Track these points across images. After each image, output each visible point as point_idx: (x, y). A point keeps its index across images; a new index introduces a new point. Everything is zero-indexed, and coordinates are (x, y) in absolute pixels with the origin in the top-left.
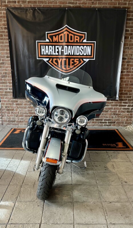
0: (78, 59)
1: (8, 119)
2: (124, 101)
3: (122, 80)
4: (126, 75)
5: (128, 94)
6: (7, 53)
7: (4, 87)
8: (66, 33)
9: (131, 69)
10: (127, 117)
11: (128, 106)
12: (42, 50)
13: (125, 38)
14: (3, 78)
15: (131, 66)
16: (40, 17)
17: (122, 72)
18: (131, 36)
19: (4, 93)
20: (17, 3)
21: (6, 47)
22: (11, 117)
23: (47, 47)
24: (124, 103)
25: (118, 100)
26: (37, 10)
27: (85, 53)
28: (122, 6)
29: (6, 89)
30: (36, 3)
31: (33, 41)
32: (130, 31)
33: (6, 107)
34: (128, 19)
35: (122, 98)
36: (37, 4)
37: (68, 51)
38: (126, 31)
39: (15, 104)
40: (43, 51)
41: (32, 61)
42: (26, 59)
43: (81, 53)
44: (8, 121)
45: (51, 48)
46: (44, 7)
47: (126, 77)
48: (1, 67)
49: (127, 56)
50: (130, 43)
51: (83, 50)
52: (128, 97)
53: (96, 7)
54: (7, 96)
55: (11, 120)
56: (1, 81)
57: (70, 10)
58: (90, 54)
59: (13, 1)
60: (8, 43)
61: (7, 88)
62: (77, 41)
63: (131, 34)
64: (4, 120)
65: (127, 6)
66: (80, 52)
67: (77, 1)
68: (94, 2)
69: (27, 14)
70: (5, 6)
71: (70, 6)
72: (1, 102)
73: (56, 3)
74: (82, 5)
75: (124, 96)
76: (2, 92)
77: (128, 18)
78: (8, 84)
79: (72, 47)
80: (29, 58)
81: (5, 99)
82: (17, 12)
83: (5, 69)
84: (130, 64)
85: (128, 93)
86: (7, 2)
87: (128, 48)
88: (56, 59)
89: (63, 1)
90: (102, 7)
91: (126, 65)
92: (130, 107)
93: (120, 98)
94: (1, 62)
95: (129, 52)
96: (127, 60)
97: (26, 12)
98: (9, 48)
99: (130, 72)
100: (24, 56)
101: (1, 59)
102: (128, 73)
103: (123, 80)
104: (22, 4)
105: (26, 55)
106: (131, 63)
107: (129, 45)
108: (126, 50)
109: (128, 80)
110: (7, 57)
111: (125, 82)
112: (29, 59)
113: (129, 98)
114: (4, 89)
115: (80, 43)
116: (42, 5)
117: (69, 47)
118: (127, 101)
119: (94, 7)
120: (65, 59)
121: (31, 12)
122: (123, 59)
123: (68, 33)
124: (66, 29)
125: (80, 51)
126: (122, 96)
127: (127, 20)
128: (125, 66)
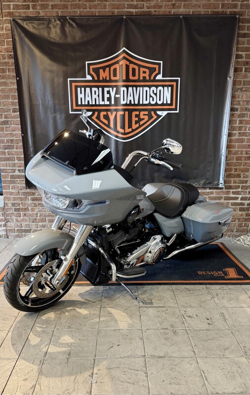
0: (147, 113)
1: (18, 226)
2: (233, 190)
3: (229, 149)
4: (238, 141)
5: (242, 176)
6: (13, 103)
7: (9, 166)
8: (123, 63)
9: (247, 129)
10: (239, 219)
11: (242, 199)
12: (80, 96)
13: (236, 70)
14: (7, 150)
15: (248, 122)
16: (75, 35)
17: (230, 135)
18: (246, 67)
19: (9, 179)
20: (31, 10)
21: (11, 92)
22: (24, 224)
23: (88, 90)
24: (233, 193)
25: (222, 188)
26: (68, 21)
27: (160, 100)
28: (228, 11)
29: (13, 171)
30: (67, 8)
31: (61, 80)
32: (244, 57)
33: (13, 205)
34: (239, 35)
35: (231, 183)
36: (69, 11)
37: (127, 96)
38: (236, 58)
39: (30, 198)
40: (81, 98)
41: (60, 118)
42: (49, 113)
43: (153, 100)
44: (18, 230)
45: (95, 91)
46: (83, 15)
47: (237, 144)
48: (2, 129)
49: (240, 104)
50: (245, 80)
51: (156, 94)
52: (242, 182)
53: (179, 13)
54: (15, 183)
55: (23, 228)
56: (3, 156)
57: (130, 19)
58: (169, 102)
59: (24, 5)
60: (16, 84)
61: (14, 168)
62: (144, 78)
63: (247, 63)
64: (10, 228)
65: (238, 10)
66: (151, 98)
67: (145, 3)
68: (175, 4)
69: (50, 28)
70: (10, 14)
71: (131, 12)
72: (4, 196)
73: (105, 7)
74: (153, 10)
75: (234, 180)
76: (6, 177)
77: (240, 32)
78: (16, 161)
79: (134, 88)
80: (55, 111)
81: (11, 190)
82: (31, 26)
83: (11, 134)
84: (246, 119)
85: (242, 173)
86: (12, 7)
87: (241, 89)
88: (105, 113)
89: (117, 3)
90: (191, 14)
91: (238, 122)
92: (246, 200)
93: (226, 185)
94: (3, 119)
95: (242, 96)
96: (239, 112)
97: (48, 25)
98: (16, 94)
99: (244, 134)
100: (46, 109)
101: (2, 115)
102: (241, 137)
103: (232, 149)
104: (40, 11)
105: (50, 106)
106: (247, 117)
107: (242, 83)
108: (237, 93)
109: (242, 149)
110: (14, 111)
111: (236, 153)
112: (55, 113)
113: (244, 185)
114: (10, 171)
115: (150, 81)
116: (78, 11)
117: (130, 89)
118: (240, 190)
119: (175, 14)
120: (122, 113)
121: (57, 24)
122: (232, 109)
123: (128, 63)
124: (124, 55)
125: (150, 96)
126: (231, 181)
127: (238, 37)
128: (236, 123)
